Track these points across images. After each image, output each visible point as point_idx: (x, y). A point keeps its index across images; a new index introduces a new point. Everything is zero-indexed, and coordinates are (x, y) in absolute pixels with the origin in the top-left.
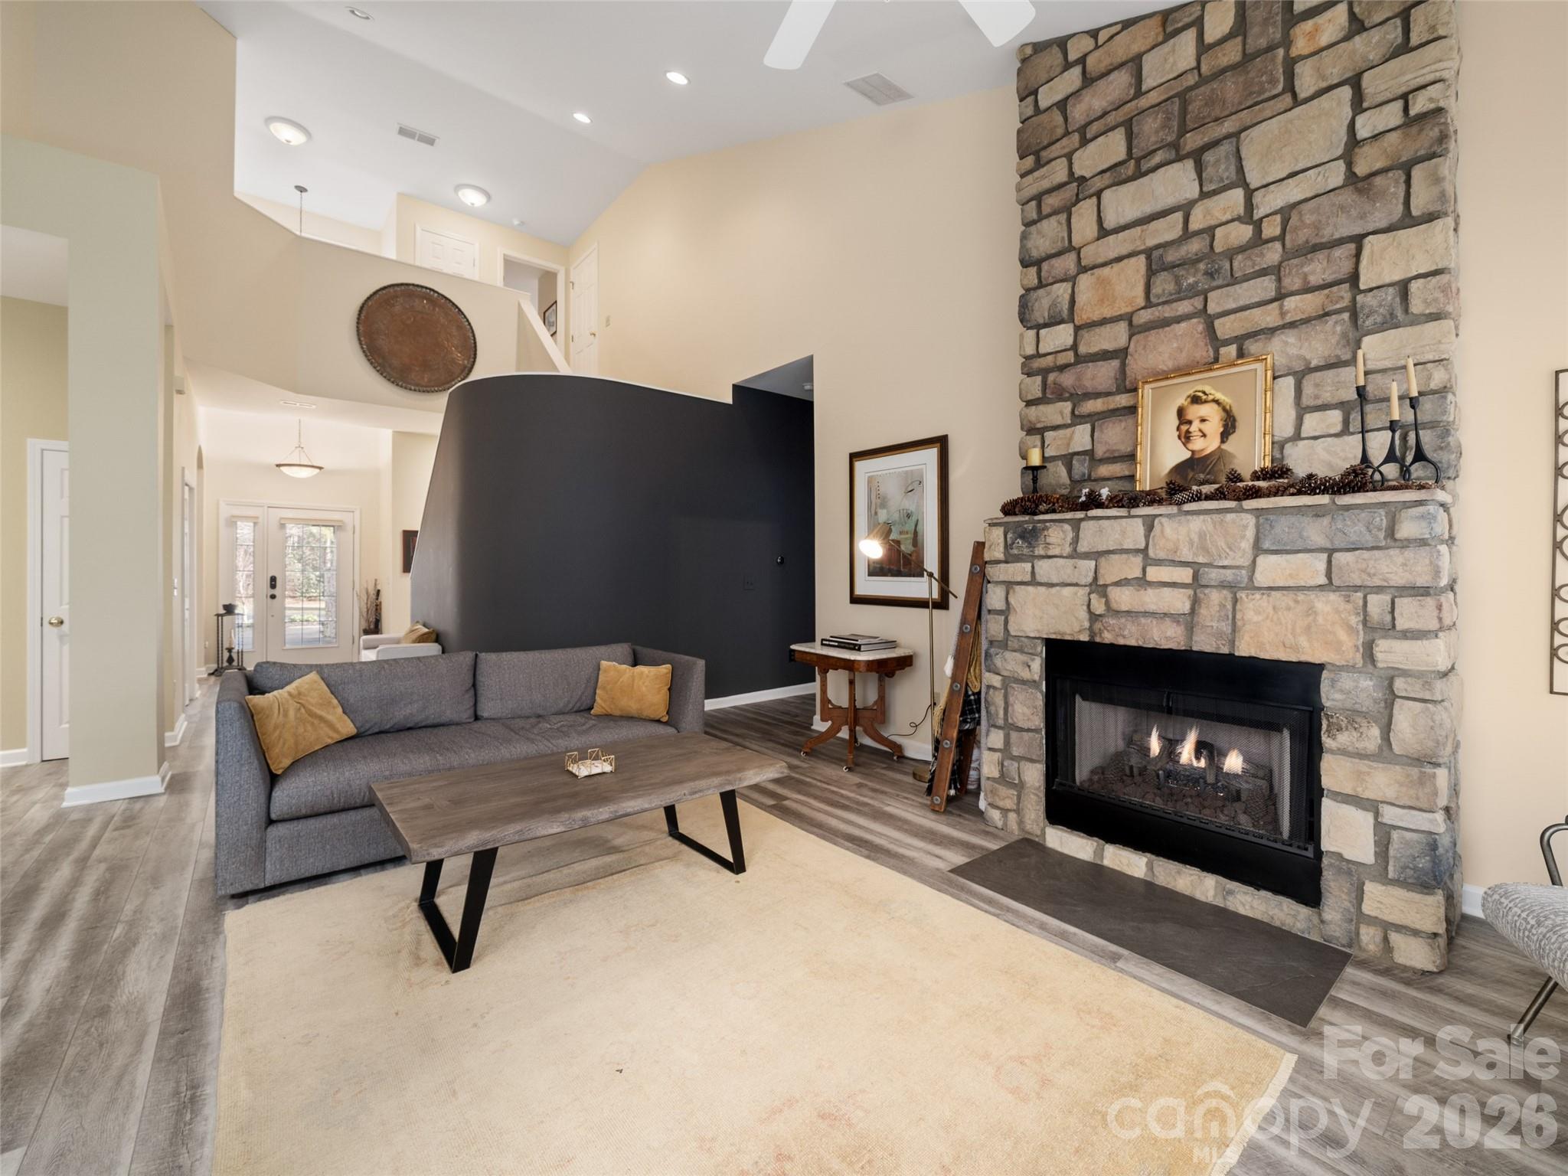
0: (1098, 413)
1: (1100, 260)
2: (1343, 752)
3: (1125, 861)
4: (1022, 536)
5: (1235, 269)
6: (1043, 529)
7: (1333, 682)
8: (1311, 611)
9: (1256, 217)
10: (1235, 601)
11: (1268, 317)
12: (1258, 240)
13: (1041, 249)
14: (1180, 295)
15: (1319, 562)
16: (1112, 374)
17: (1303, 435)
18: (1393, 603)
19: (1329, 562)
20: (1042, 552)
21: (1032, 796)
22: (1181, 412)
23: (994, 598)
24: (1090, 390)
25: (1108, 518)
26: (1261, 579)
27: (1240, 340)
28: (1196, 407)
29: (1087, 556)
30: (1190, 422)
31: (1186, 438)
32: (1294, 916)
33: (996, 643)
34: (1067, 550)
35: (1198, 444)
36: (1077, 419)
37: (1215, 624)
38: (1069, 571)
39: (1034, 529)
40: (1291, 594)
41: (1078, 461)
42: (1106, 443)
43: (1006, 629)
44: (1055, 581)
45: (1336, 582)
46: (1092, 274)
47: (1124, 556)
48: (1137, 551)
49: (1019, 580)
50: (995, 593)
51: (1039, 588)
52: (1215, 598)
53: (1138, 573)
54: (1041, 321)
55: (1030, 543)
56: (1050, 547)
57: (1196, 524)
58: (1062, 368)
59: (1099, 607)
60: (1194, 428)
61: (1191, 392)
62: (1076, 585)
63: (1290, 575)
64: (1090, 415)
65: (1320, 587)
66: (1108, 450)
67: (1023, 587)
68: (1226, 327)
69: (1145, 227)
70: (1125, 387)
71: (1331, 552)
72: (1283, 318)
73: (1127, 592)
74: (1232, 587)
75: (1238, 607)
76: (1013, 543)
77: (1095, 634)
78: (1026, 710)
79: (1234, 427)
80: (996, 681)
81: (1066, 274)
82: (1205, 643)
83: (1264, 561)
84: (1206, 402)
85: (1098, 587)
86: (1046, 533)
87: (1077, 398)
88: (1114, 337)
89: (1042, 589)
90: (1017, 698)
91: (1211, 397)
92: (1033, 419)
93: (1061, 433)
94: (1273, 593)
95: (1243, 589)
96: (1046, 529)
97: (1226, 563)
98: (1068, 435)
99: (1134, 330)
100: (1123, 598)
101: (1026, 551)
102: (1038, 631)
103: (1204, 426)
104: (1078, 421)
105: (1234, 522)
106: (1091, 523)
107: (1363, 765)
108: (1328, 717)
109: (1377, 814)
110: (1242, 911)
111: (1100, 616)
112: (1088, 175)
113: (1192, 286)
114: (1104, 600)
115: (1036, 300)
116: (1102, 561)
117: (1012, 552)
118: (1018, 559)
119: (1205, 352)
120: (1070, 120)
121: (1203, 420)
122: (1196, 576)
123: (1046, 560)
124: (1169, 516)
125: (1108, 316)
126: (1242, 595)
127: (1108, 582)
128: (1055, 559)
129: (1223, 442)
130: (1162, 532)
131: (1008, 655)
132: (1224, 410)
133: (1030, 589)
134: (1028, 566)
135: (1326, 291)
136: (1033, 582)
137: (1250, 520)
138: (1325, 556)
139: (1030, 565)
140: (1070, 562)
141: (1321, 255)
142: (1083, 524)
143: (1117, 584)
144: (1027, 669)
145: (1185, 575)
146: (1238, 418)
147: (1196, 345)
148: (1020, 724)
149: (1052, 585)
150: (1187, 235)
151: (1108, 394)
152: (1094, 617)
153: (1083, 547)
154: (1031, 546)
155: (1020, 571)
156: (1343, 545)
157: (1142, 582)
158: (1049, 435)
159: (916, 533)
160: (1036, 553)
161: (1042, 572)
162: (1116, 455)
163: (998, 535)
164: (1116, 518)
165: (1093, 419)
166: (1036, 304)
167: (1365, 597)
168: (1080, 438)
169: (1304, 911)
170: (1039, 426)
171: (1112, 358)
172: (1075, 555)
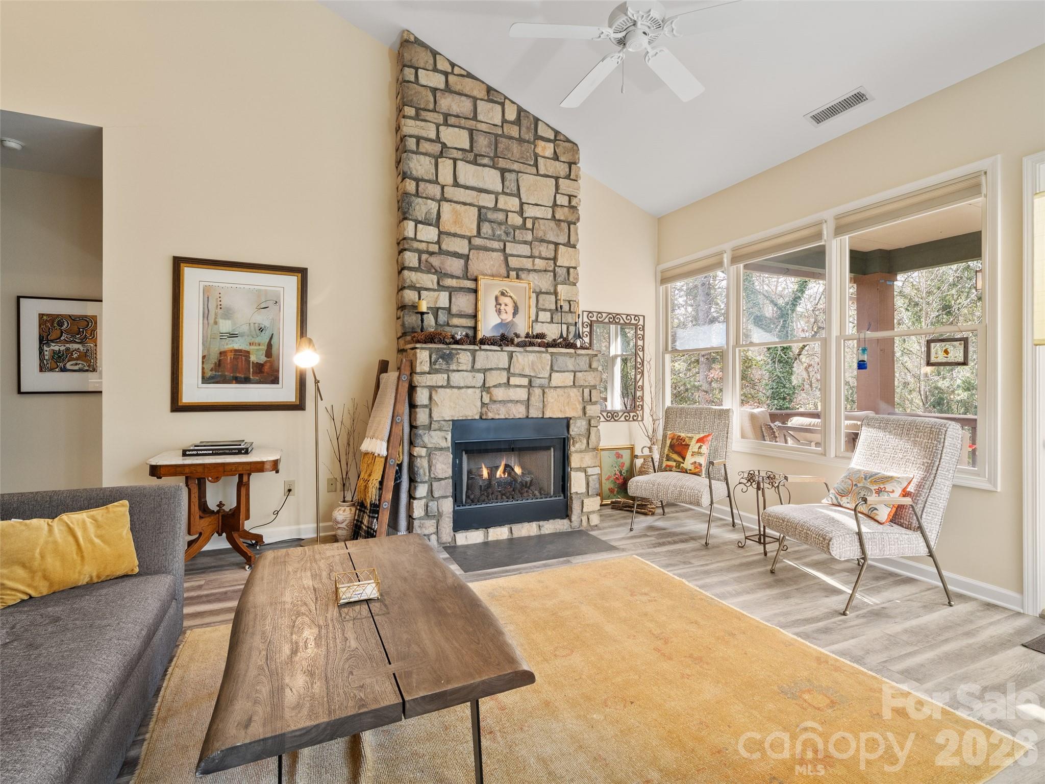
0: (453, 287)
1: (455, 199)
2: (576, 452)
3: (499, 533)
4: (442, 358)
5: (516, 235)
6: (456, 354)
7: (575, 423)
8: (569, 396)
9: (524, 216)
10: (544, 393)
11: (527, 263)
12: (523, 226)
13: (419, 173)
14: (493, 238)
15: (571, 376)
16: (460, 267)
17: (539, 320)
18: (590, 391)
19: (574, 376)
20: (455, 368)
21: (447, 519)
22: (497, 298)
23: (422, 397)
24: (449, 272)
25: (490, 350)
26: (553, 383)
27: (518, 270)
28: (503, 297)
29: (479, 371)
30: (500, 305)
31: (499, 312)
32: (563, 525)
33: (422, 427)
34: (469, 368)
35: (504, 316)
36: (441, 287)
37: (537, 404)
38: (471, 379)
39: (450, 353)
40: (563, 389)
41: (442, 313)
42: (458, 305)
43: (430, 416)
44: (462, 385)
45: (576, 384)
46: (451, 205)
47: (499, 372)
48: (505, 369)
49: (440, 385)
50: (422, 394)
51: (454, 390)
52: (537, 392)
53: (505, 381)
54: (420, 219)
55: (448, 362)
56: (460, 365)
57: (532, 357)
58: (432, 254)
59: (486, 399)
60: (503, 307)
61: (501, 289)
62: (474, 387)
63: (563, 382)
64: (448, 287)
65: (571, 387)
66: (459, 310)
67: (443, 389)
68: (513, 263)
69: (479, 193)
70: (467, 277)
71: (575, 372)
72: (533, 267)
73: (501, 391)
74: (542, 387)
75: (545, 395)
76: (437, 361)
77: (483, 414)
78: (443, 466)
79: (518, 311)
80: (423, 452)
81: (434, 196)
82: (534, 413)
83: (554, 375)
84: (507, 296)
85: (484, 388)
86: (458, 356)
87: (441, 274)
88: (461, 246)
89: (455, 390)
90: (438, 460)
91: (509, 295)
92: (414, 280)
93: (432, 293)
94: (558, 389)
95: (547, 388)
96: (458, 354)
97: (541, 376)
98: (436, 296)
99: (472, 247)
100: (499, 394)
101: (444, 367)
102: (452, 416)
103: (506, 308)
104: (440, 288)
105: (545, 357)
106: (483, 352)
107: (582, 455)
108: (573, 438)
109: (586, 472)
110: (547, 533)
111: (486, 404)
112: (449, 145)
113: (500, 236)
114: (489, 395)
115: (417, 204)
116: (488, 374)
117: (434, 367)
118: (437, 371)
119: (503, 271)
120: (437, 104)
121: (506, 305)
122: (530, 382)
123: (457, 373)
124: (519, 352)
125: (459, 233)
126: (546, 390)
127: (491, 386)
128: (463, 372)
129: (513, 317)
130: (517, 360)
131: (432, 433)
132: (514, 302)
133: (448, 390)
134: (446, 376)
135: (547, 261)
136: (449, 386)
137: (548, 357)
138: (573, 374)
139: (446, 375)
140: (470, 374)
141: (545, 245)
142: (478, 353)
143: (495, 386)
144: (445, 441)
145: (525, 382)
146: (519, 307)
147: (500, 266)
148: (440, 476)
149: (459, 388)
150: (496, 209)
151: (458, 278)
152: (483, 404)
153: (478, 366)
154: (447, 363)
155: (440, 379)
156: (579, 370)
157: (508, 384)
158: (423, 293)
159: (270, 346)
160: (451, 368)
161: (454, 380)
162: (463, 313)
163: (426, 356)
164: (495, 351)
165: (451, 291)
166: (417, 206)
167: (583, 390)
168: (443, 299)
169: (566, 521)
170: (418, 285)
171: (461, 258)
172: (473, 369)
